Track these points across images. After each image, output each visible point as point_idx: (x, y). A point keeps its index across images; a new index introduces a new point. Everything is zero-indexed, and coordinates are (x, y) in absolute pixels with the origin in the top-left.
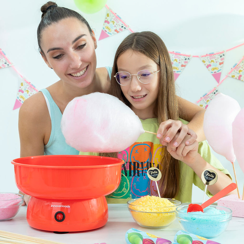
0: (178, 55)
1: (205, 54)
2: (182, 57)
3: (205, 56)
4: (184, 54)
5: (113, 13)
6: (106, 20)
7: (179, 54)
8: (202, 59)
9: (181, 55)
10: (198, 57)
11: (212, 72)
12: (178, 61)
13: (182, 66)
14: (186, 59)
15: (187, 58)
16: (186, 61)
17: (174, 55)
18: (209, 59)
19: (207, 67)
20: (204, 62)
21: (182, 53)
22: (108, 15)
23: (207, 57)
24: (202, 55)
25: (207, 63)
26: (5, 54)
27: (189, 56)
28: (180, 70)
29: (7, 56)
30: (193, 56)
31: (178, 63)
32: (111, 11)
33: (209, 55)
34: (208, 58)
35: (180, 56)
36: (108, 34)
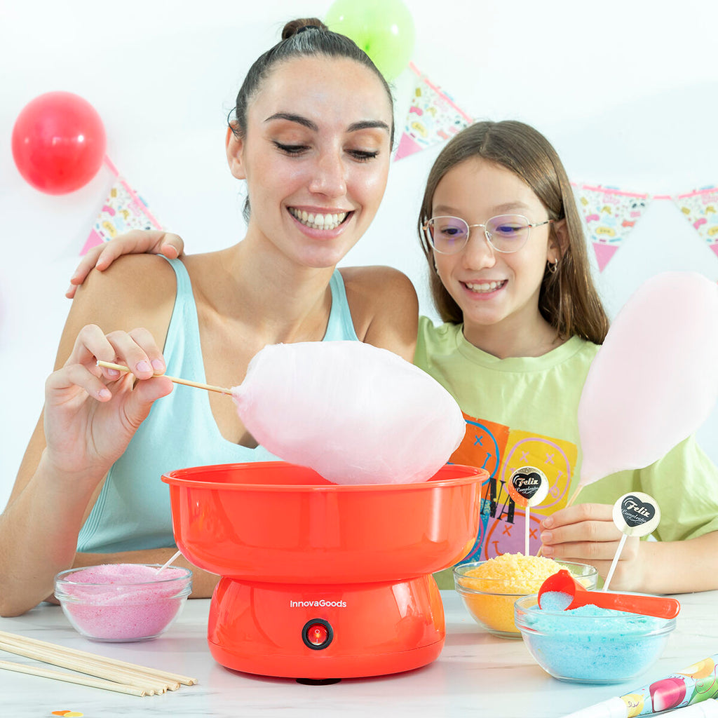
0: (613, 196)
1: (689, 191)
2: (625, 201)
3: (689, 196)
4: (629, 192)
5: (433, 87)
6: (414, 105)
7: (617, 192)
8: (681, 204)
9: (621, 194)
10: (668, 197)
11: (710, 241)
12: (613, 211)
13: (625, 224)
14: (634, 206)
15: (638, 203)
16: (636, 210)
17: (603, 194)
18: (700, 202)
19: (697, 225)
20: (685, 211)
21: (623, 190)
22: (418, 92)
23: (694, 197)
24: (682, 193)
25: (696, 215)
26: (145, 205)
27: (644, 197)
28: (618, 236)
29: (150, 210)
30: (656, 198)
31: (612, 216)
32: (427, 82)
33: (699, 193)
34: (696, 200)
35: (617, 197)
36: (421, 144)
